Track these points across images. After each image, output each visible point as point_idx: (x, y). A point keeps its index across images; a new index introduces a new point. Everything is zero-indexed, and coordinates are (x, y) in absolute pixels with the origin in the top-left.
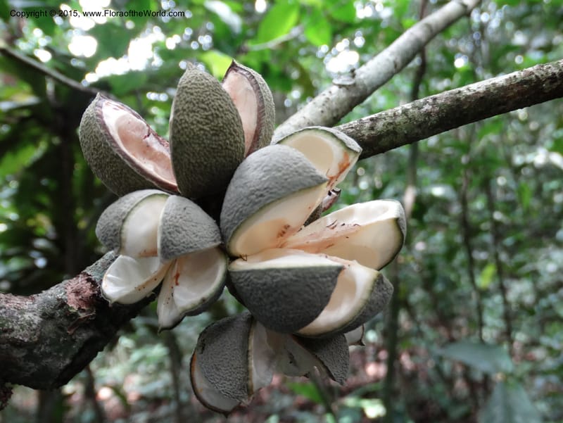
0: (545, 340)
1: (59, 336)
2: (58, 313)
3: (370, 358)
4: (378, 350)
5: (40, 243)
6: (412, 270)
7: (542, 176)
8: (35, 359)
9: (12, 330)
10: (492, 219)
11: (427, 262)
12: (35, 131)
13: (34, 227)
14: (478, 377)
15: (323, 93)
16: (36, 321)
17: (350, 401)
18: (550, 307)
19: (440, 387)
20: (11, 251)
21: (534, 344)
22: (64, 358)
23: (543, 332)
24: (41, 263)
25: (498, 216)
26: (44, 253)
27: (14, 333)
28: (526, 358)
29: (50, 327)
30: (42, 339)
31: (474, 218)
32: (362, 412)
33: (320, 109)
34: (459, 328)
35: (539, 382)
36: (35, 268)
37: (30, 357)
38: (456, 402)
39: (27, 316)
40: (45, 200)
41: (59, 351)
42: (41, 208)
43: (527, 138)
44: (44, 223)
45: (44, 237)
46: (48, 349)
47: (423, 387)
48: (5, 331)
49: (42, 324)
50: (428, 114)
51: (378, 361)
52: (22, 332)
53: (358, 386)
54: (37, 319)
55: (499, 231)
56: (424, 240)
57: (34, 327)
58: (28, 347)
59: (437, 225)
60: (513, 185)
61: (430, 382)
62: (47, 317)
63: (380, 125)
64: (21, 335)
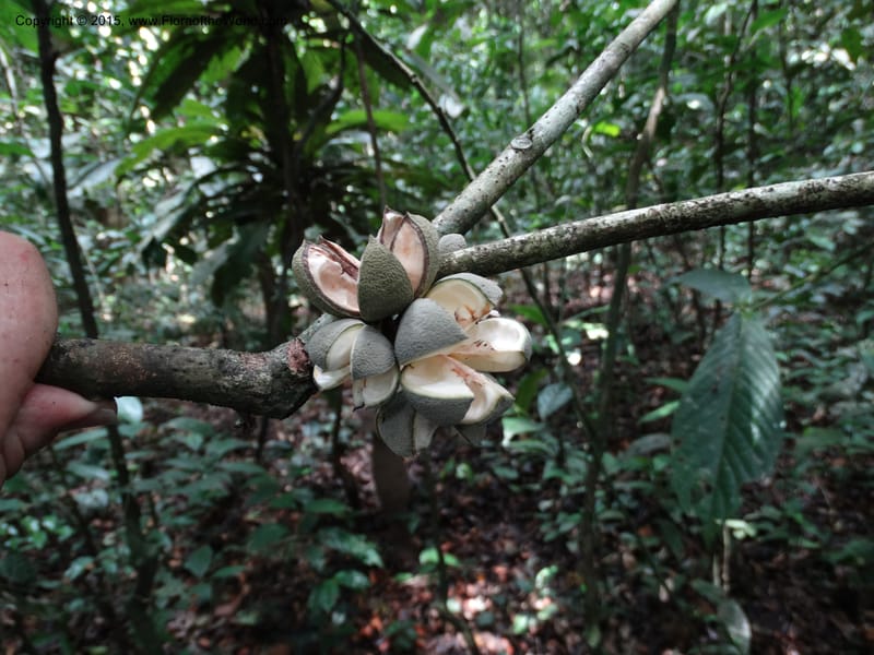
0: (788, 268)
1: (285, 390)
2: (283, 373)
3: (594, 282)
4: (603, 274)
5: (256, 156)
6: (650, 189)
7: (820, 78)
8: (270, 404)
9: (253, 386)
10: (751, 131)
11: (669, 180)
12: (239, 29)
13: (249, 139)
14: (709, 303)
15: (499, 158)
17: (573, 323)
18: (800, 233)
19: (664, 313)
20: (228, 166)
21: (776, 272)
22: (290, 403)
23: (787, 260)
24: (258, 177)
25: (757, 128)
26: (260, 166)
27: (255, 388)
28: (762, 287)
29: (278, 384)
30: (273, 392)
31: (729, 131)
32: (584, 334)
33: (495, 180)
34: (694, 252)
35: (774, 311)
36: (254, 182)
37: (266, 403)
38: (681, 327)
39: (263, 375)
40: (257, 110)
42: (254, 118)
43: (810, 30)
44: (257, 134)
45: (260, 151)
46: (278, 398)
47: (647, 311)
48: (247, 388)
49: (273, 381)
50: (567, 242)
51: (602, 284)
52: (259, 388)
53: (581, 310)
54: (269, 378)
55: (756, 145)
56: (666, 156)
57: (267, 383)
58: (266, 397)
59: (685, 138)
60: (782, 91)
61: (654, 307)
62: (276, 376)
63: (528, 248)
64: (259, 390)
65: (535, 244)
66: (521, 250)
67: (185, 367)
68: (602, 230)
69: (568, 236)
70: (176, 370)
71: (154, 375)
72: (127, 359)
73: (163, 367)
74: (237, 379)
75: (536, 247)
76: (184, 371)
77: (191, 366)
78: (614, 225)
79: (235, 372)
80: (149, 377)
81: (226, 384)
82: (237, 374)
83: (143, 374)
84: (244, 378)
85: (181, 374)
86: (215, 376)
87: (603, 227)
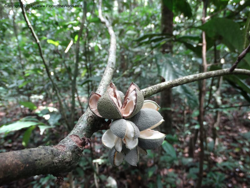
1: (76, 157)
2: (76, 150)
9: (66, 159)
16: (71, 154)
27: (67, 159)
29: (74, 154)
30: (73, 159)
39: (68, 153)
41: (76, 161)
46: (74, 161)
48: (64, 160)
49: (72, 154)
50: (155, 91)
52: (68, 159)
54: (71, 153)
57: (71, 156)
58: (70, 162)
62: (73, 152)
63: (147, 93)
64: (68, 160)
65: (148, 92)
66: (145, 94)
67: (39, 158)
68: (162, 87)
69: (155, 89)
70: (36, 160)
71: (27, 165)
72: (13, 161)
73: (30, 160)
74: (60, 157)
75: (149, 93)
76: (40, 160)
77: (42, 156)
78: (164, 86)
79: (58, 154)
80: (25, 167)
81: (56, 161)
82: (59, 155)
83: (22, 167)
84: (62, 156)
85: (39, 161)
86: (52, 158)
87: (162, 86)
